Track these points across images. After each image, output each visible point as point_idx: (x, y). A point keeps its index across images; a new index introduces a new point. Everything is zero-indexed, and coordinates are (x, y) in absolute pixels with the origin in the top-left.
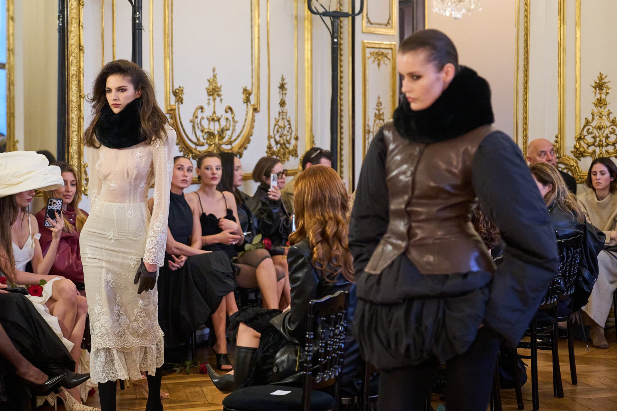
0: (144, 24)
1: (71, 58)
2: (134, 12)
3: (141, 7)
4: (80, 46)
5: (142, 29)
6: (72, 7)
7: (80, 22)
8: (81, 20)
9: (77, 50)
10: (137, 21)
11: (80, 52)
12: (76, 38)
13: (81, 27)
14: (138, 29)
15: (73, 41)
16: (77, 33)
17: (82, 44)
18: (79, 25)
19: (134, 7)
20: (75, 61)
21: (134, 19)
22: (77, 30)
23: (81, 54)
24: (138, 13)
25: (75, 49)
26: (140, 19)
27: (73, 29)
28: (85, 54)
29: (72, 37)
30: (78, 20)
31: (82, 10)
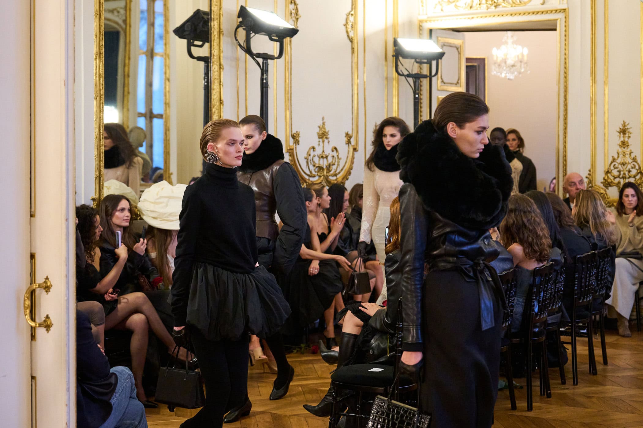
0: (269, 83)
1: (213, 110)
2: (262, 74)
3: (268, 71)
4: (220, 100)
5: (268, 87)
6: (215, 70)
7: (220, 82)
8: (222, 80)
9: (218, 104)
10: (265, 81)
11: (220, 105)
12: (218, 94)
13: (221, 86)
14: (265, 87)
15: (215, 97)
16: (218, 90)
17: (222, 98)
18: (220, 84)
19: (262, 70)
20: (217, 112)
21: (262, 80)
22: (219, 88)
23: (222, 106)
24: (265, 75)
25: (216, 102)
26: (266, 79)
27: (215, 87)
28: (224, 106)
29: (214, 93)
30: (219, 80)
31: (222, 73)
